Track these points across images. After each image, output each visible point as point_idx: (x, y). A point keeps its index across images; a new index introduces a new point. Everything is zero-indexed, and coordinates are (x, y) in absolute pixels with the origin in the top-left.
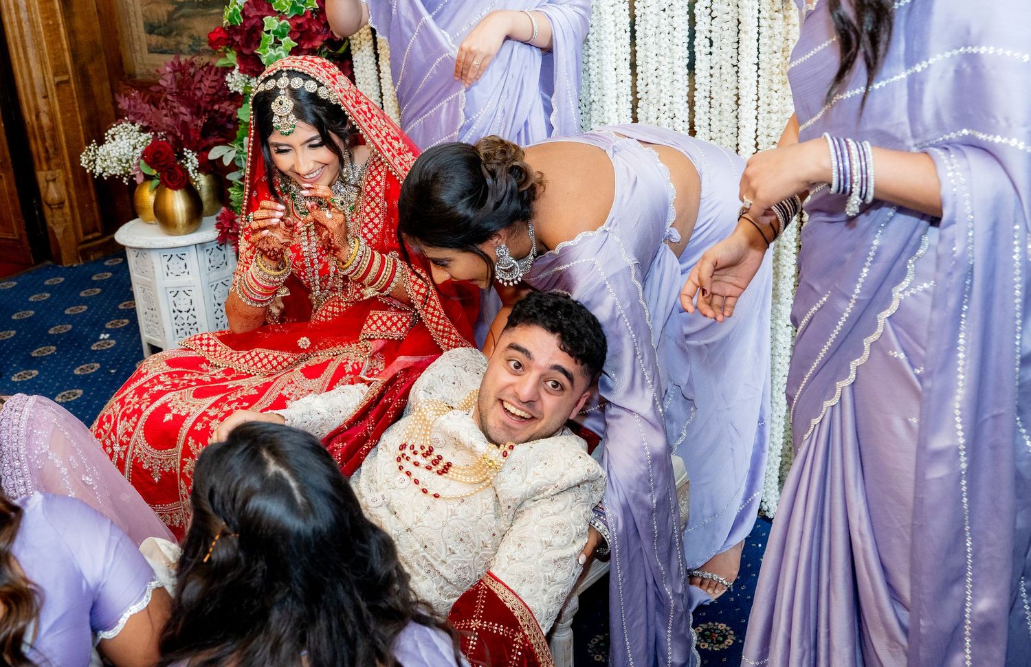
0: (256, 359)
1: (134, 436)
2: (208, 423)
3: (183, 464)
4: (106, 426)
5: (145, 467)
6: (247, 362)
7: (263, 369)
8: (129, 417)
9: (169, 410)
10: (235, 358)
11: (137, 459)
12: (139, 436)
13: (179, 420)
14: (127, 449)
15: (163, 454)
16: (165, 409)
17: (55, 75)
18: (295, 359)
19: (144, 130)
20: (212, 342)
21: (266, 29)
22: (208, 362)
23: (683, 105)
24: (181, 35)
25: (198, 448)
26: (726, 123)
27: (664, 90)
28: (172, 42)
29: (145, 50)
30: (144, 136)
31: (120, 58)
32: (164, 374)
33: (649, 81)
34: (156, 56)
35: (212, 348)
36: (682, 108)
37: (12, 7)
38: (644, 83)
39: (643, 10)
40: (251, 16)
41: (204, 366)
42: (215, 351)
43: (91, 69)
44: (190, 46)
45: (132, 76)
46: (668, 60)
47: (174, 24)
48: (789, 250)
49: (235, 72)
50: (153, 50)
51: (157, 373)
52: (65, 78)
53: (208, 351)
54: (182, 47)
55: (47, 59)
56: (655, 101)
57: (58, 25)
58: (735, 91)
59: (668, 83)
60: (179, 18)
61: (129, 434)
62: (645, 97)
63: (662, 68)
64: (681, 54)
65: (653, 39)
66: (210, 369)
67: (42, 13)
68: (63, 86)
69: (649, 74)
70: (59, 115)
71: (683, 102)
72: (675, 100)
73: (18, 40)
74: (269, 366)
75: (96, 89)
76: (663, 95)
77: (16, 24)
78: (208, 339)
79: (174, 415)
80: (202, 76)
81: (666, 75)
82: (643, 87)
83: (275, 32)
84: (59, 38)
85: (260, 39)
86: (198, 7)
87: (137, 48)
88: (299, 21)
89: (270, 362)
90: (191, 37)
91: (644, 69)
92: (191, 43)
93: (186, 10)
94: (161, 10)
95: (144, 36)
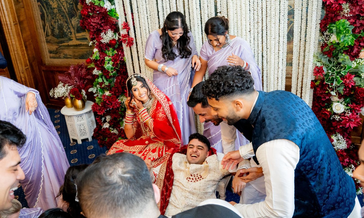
17: (25, 67)
19: (69, 85)
21: (105, 60)
24: (61, 54)
28: (58, 55)
29: (49, 58)
31: (41, 60)
34: (52, 59)
37: (12, 50)
40: (101, 57)
43: (33, 64)
44: (63, 56)
45: (45, 64)
47: (58, 51)
49: (95, 70)
50: (51, 58)
52: (27, 67)
54: (61, 57)
55: (23, 63)
57: (25, 54)
60: (60, 49)
67: (21, 51)
68: (27, 69)
70: (26, 77)
73: (15, 59)
75: (35, 68)
77: (14, 55)
78: (122, 145)
80: (81, 69)
83: (108, 60)
84: (25, 57)
85: (105, 62)
86: (66, 47)
87: (46, 57)
88: (113, 57)
90: (64, 54)
92: (64, 56)
93: (62, 47)
94: (54, 47)
95: (48, 54)
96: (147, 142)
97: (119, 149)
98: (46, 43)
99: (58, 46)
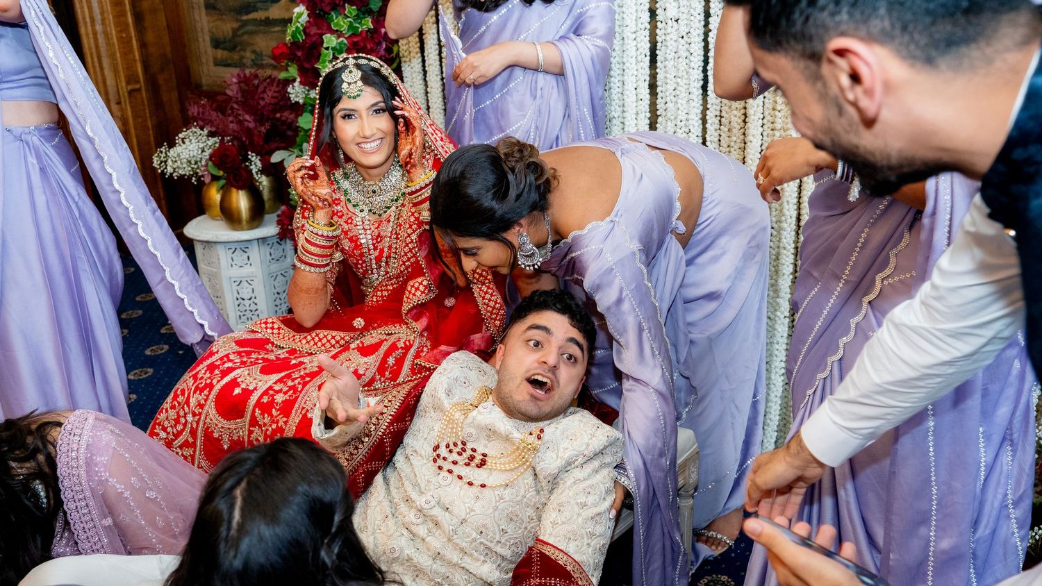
0: (317, 339)
1: (206, 408)
2: (273, 396)
3: (251, 432)
4: (181, 399)
5: (216, 435)
6: (308, 342)
7: (323, 348)
8: (202, 390)
9: (238, 385)
10: (298, 340)
11: (208, 428)
12: (211, 408)
13: (247, 393)
14: (199, 419)
15: (232, 425)
16: (234, 383)
17: (128, 83)
18: (351, 338)
19: (211, 135)
20: (276, 326)
21: (325, 45)
22: (273, 343)
23: (697, 121)
24: (244, 50)
25: (264, 418)
26: (734, 139)
27: (681, 108)
28: (236, 56)
29: (211, 64)
30: (212, 141)
31: (188, 70)
32: (234, 353)
33: (668, 99)
34: (221, 69)
35: (276, 331)
36: (697, 124)
37: (88, 19)
38: (664, 101)
39: (663, 37)
40: (312, 33)
41: (269, 346)
42: (279, 334)
43: (161, 79)
44: (252, 60)
45: (199, 86)
46: (685, 81)
47: (238, 39)
48: (788, 251)
49: (296, 84)
50: (218, 63)
51: (227, 352)
52: (137, 86)
53: (273, 333)
54: (245, 61)
55: (120, 68)
56: (673, 118)
57: (131, 38)
58: (743, 111)
59: (684, 102)
60: (243, 34)
61: (202, 406)
62: (664, 113)
63: (680, 88)
64: (696, 77)
65: (672, 63)
66: (275, 349)
67: (116, 26)
68: (135, 93)
69: (668, 93)
70: (131, 121)
71: (697, 118)
72: (690, 117)
73: (94, 50)
74: (328, 345)
75: (165, 98)
76: (680, 112)
77: (91, 36)
78: (273, 323)
79: (243, 389)
80: (265, 88)
81: (683, 94)
82: (662, 105)
83: (333, 49)
84: (131, 51)
85: (320, 55)
86: (261, 25)
87: (204, 61)
88: (355, 40)
89: (328, 341)
90: (254, 52)
91: (664, 89)
92: (253, 58)
93: (250, 28)
94: (227, 27)
95: (210, 50)
96: (359, 322)
97: (259, 336)
98: (203, 11)
99: (237, 20)
